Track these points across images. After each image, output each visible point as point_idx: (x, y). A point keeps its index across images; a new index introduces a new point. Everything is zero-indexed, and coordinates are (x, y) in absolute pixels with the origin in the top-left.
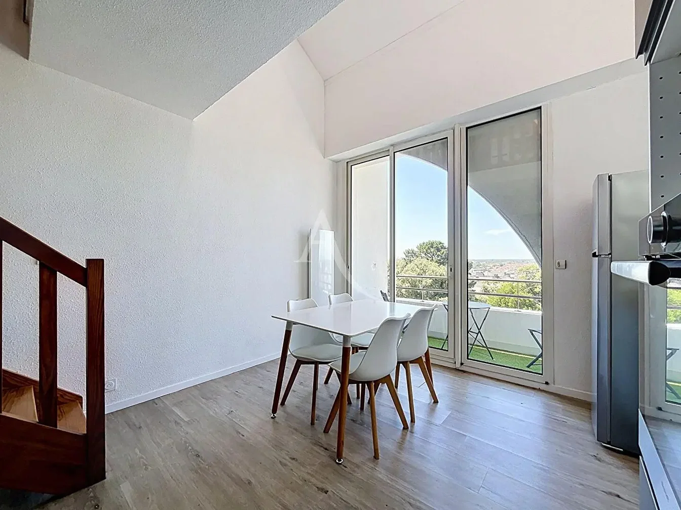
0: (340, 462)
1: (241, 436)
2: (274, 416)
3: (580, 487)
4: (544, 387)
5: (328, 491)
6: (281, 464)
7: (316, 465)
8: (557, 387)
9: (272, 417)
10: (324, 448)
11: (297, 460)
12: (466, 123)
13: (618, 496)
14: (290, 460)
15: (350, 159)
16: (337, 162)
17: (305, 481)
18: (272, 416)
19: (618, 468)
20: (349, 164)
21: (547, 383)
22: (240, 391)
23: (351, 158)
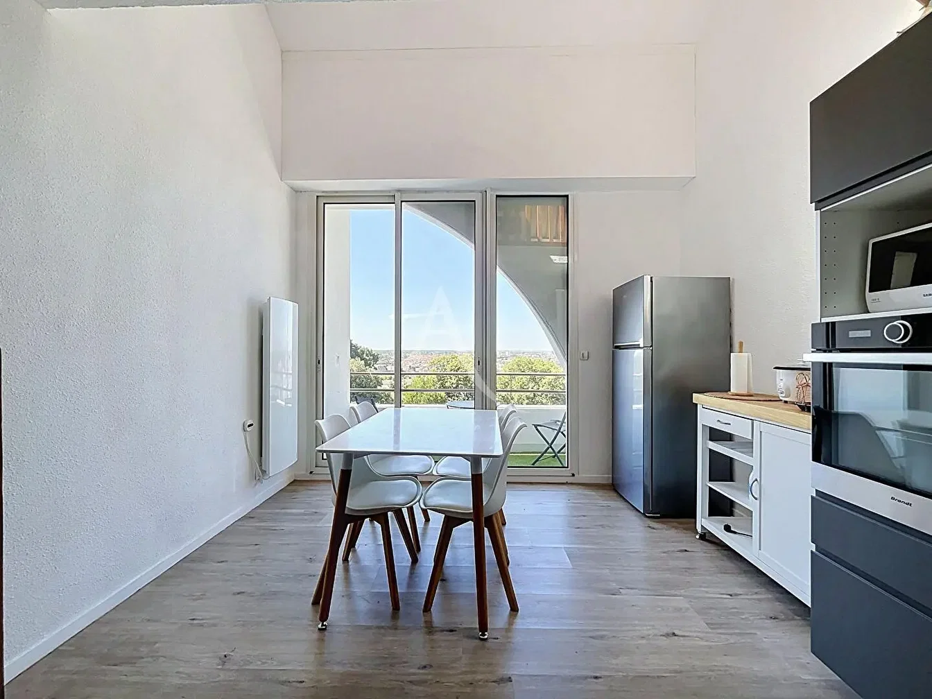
0: (486, 637)
1: (299, 685)
2: (323, 625)
3: (664, 554)
4: (571, 480)
5: (510, 678)
6: (415, 685)
7: (461, 657)
8: (583, 477)
9: (319, 629)
10: (447, 631)
11: (431, 666)
12: (499, 190)
13: (686, 551)
14: (421, 671)
15: (323, 192)
16: (296, 192)
17: (471, 684)
18: (320, 626)
19: (666, 530)
20: (323, 200)
21: (573, 475)
22: (197, 615)
23: (326, 192)
